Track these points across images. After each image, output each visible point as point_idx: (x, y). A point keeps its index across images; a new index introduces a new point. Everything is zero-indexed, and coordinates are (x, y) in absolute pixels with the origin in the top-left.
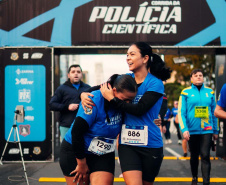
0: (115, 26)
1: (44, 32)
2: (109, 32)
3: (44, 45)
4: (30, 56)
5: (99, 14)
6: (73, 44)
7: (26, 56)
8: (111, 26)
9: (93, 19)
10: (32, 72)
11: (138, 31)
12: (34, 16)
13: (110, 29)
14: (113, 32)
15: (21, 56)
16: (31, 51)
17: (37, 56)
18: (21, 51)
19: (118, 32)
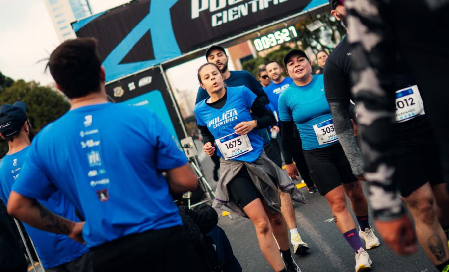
0: (225, 13)
1: (143, 51)
2: (220, 23)
3: (149, 65)
4: (137, 84)
5: (200, 7)
6: (182, 52)
7: (132, 86)
8: (219, 15)
9: (195, 14)
10: (146, 102)
11: (254, 10)
12: (124, 35)
13: (219, 19)
14: (225, 20)
15: (126, 88)
16: (136, 79)
17: (145, 81)
18: (124, 83)
19: (231, 19)
